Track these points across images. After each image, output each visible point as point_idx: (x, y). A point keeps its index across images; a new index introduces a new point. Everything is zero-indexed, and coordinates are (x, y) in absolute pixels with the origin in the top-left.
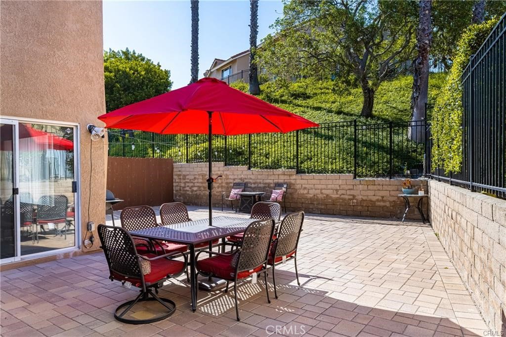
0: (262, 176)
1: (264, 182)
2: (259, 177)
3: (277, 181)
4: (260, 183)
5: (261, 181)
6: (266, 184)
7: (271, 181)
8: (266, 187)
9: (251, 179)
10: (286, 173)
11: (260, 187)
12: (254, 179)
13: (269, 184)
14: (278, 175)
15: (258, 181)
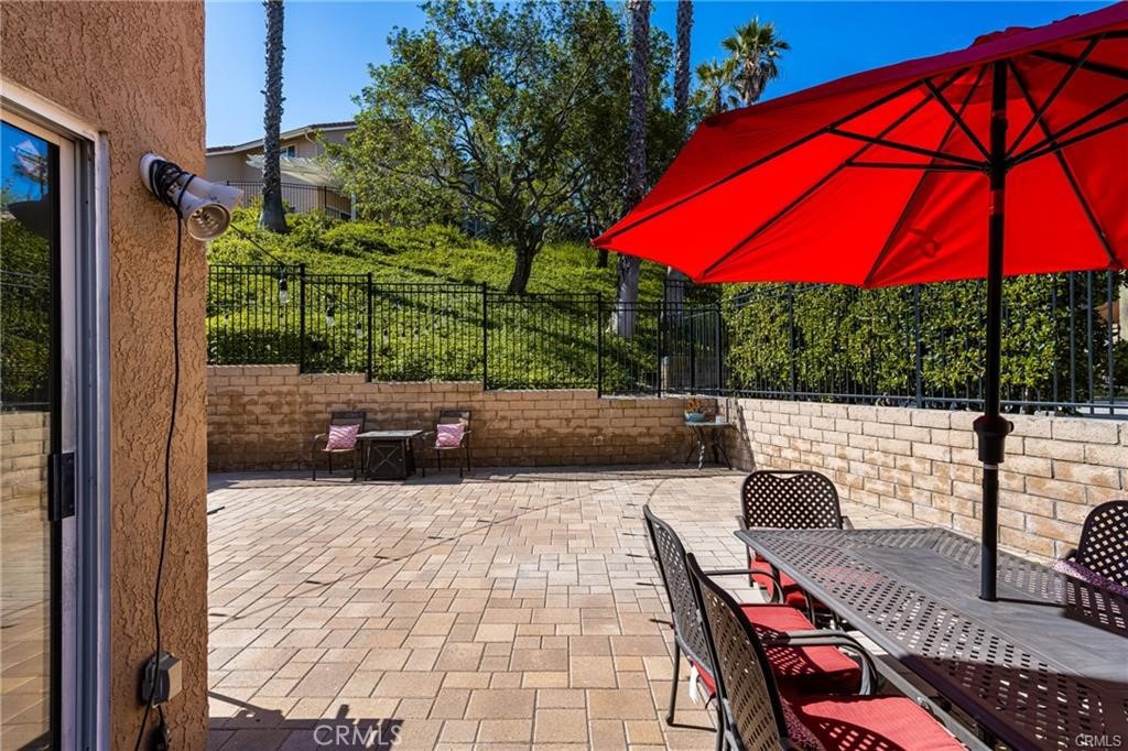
0: (402, 396)
1: (409, 408)
2: (396, 397)
3: (440, 405)
4: (399, 410)
5: (402, 406)
6: (413, 411)
7: (428, 406)
8: (413, 419)
9: (376, 402)
10: (462, 390)
11: (398, 420)
12: (383, 403)
13: (421, 412)
14: (444, 393)
15: (394, 406)
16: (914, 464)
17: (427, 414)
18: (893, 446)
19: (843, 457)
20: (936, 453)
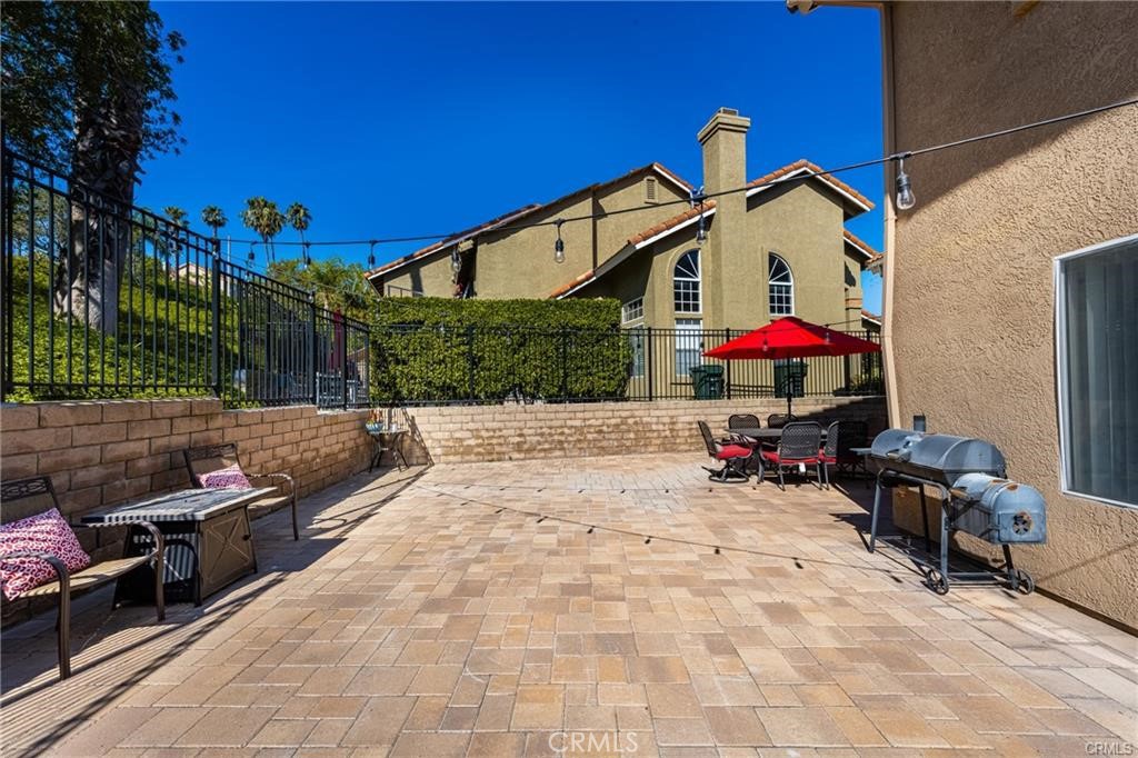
0: (95, 430)
1: (108, 456)
2: (82, 435)
3: (164, 441)
4: (86, 464)
5: (94, 453)
6: (115, 462)
7: (142, 447)
8: (115, 477)
9: (29, 451)
10: (197, 412)
11: (85, 485)
12: (47, 452)
13: (129, 461)
14: (171, 419)
15: (76, 455)
16: (566, 431)
17: (142, 463)
18: (555, 423)
19: (521, 435)
20: (577, 423)
